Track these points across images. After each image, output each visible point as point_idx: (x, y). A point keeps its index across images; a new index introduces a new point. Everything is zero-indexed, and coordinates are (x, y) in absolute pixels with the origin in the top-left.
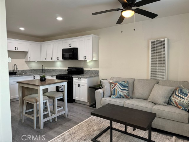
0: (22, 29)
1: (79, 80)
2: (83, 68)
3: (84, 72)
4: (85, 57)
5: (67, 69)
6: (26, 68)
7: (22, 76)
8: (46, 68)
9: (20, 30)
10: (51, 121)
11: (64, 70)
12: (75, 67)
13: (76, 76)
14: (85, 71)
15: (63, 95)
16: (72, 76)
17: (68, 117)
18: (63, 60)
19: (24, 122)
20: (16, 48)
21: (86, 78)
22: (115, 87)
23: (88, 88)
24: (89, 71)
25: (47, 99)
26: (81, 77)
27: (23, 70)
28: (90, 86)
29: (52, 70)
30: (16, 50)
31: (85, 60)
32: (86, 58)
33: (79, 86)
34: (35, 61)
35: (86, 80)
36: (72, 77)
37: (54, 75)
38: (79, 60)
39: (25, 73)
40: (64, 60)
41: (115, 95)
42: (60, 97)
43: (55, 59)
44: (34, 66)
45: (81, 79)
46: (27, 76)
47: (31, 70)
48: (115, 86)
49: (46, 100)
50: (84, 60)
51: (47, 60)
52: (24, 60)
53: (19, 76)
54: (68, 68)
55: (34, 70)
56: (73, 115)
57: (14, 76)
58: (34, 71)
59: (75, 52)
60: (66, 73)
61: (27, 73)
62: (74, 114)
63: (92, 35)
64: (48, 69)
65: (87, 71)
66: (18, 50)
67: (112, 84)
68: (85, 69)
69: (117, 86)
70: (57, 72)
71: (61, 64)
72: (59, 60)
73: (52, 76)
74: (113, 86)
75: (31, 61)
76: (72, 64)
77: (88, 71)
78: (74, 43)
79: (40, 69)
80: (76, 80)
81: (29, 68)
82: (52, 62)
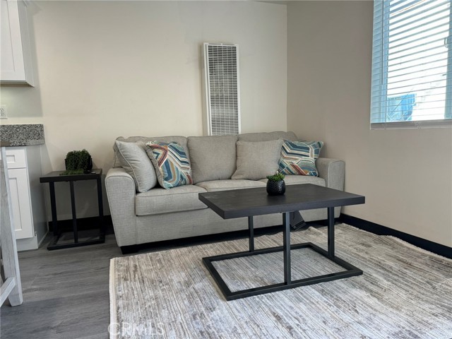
22: (167, 157)
41: (171, 178)
48: (165, 155)
67: (156, 150)
69: (169, 153)
74: (160, 156)
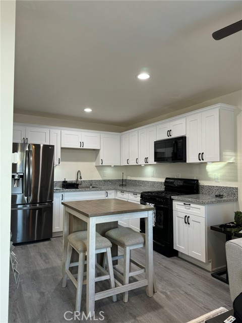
0: (88, 110)
1: (187, 207)
2: (197, 181)
3: (200, 188)
4: (201, 156)
5: (163, 180)
6: (96, 176)
7: (86, 191)
8: (129, 178)
9: (85, 112)
10: (115, 299)
11: (158, 182)
12: (180, 177)
13: (180, 197)
14: (203, 187)
15: (143, 241)
16: (172, 197)
17: (154, 297)
18: (156, 163)
19: (66, 286)
20: (82, 144)
21: (203, 204)
23: (208, 228)
24: (211, 186)
25: (108, 247)
26: (190, 199)
27: (92, 181)
28: (212, 225)
29: (139, 181)
30: (82, 147)
31: (202, 161)
32: (204, 158)
33: (187, 220)
34: (111, 166)
35: (203, 208)
36: (172, 200)
37: (138, 191)
38: (187, 162)
39: (95, 186)
40: (158, 163)
42: (138, 244)
43: (142, 162)
44: (110, 174)
45: (192, 205)
46: (95, 190)
47: (104, 180)
49: (106, 247)
50: (199, 161)
51: (130, 164)
52: (94, 164)
53: (82, 191)
54: (167, 178)
55: (109, 180)
56: (169, 293)
57: (74, 190)
58: (108, 183)
59: (180, 145)
60: (162, 188)
61: (97, 186)
62: (171, 289)
63: (219, 105)
64: (133, 180)
65: (206, 186)
66: (84, 147)
68: (202, 183)
70: (146, 185)
71: (152, 171)
72: (149, 163)
73: (135, 194)
75: (103, 164)
76: (175, 171)
77: (210, 188)
78: (177, 127)
79: (119, 180)
80: (179, 208)
81: (102, 177)
82: (138, 168)
